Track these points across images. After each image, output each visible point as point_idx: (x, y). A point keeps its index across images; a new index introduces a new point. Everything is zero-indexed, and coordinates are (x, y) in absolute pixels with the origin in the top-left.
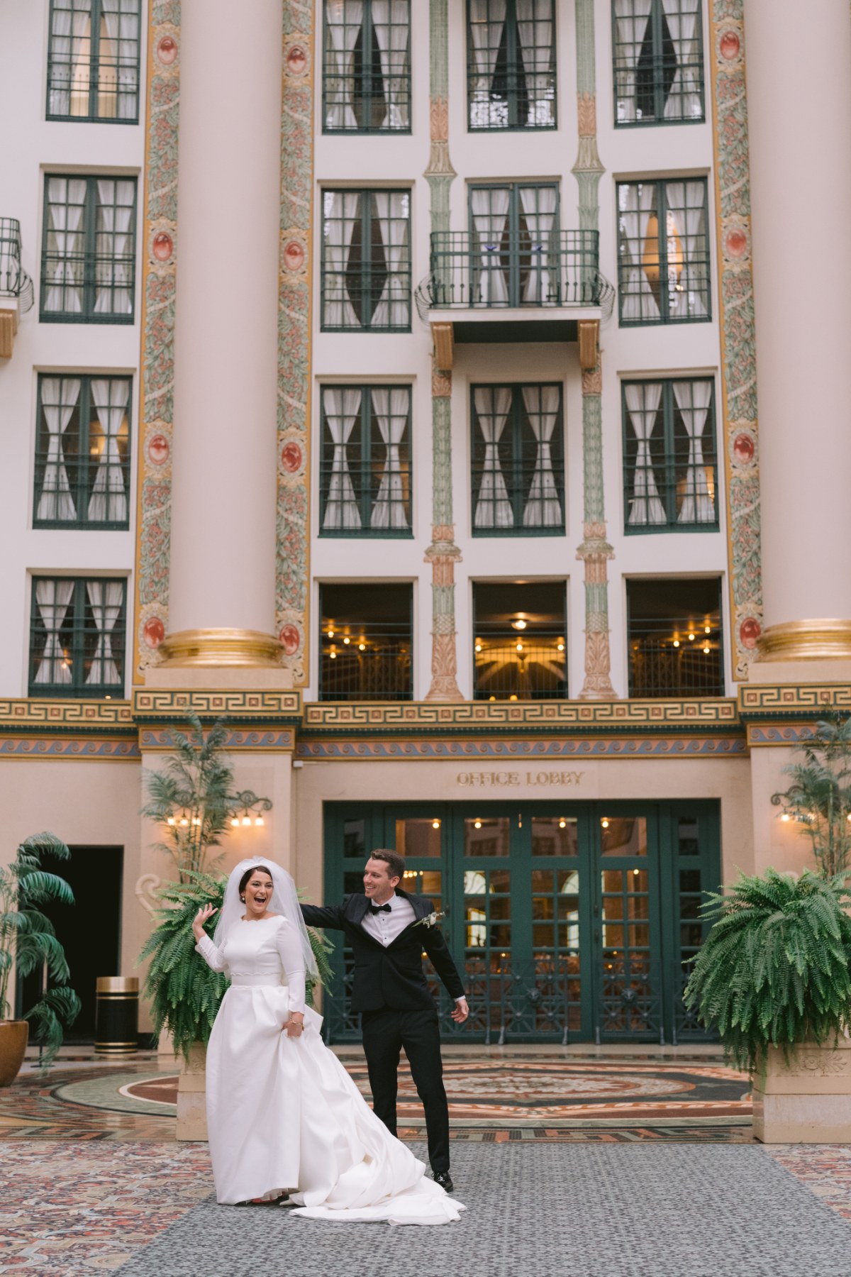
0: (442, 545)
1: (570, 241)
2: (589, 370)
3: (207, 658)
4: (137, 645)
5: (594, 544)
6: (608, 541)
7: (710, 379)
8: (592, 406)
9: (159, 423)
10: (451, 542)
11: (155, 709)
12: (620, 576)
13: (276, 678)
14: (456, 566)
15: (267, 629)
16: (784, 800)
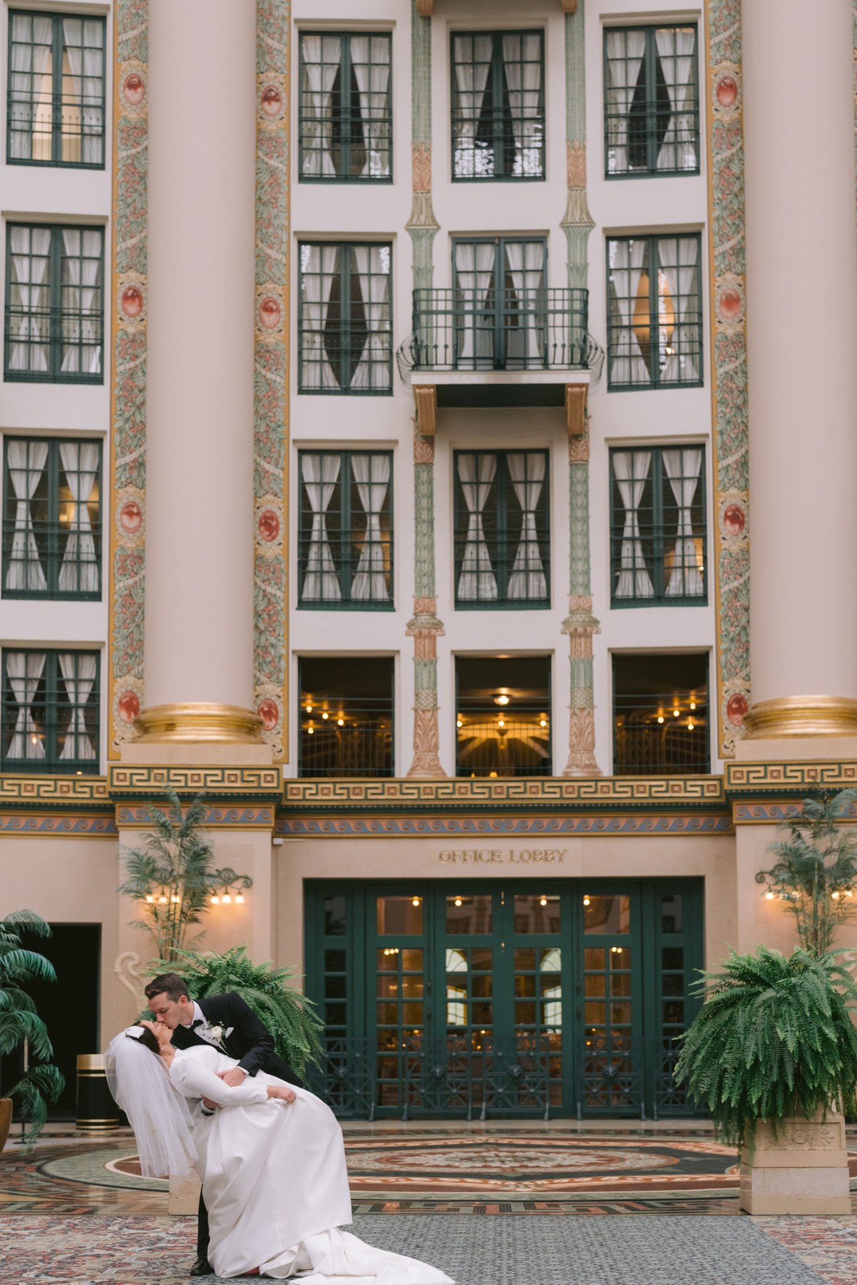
0: (424, 618)
1: (558, 300)
2: (577, 437)
3: (184, 734)
4: (112, 720)
5: (580, 617)
6: (595, 614)
7: (700, 447)
8: (579, 475)
9: (131, 489)
10: (433, 615)
11: (131, 785)
12: (606, 651)
13: (255, 754)
14: (439, 639)
15: (245, 703)
16: (768, 879)
